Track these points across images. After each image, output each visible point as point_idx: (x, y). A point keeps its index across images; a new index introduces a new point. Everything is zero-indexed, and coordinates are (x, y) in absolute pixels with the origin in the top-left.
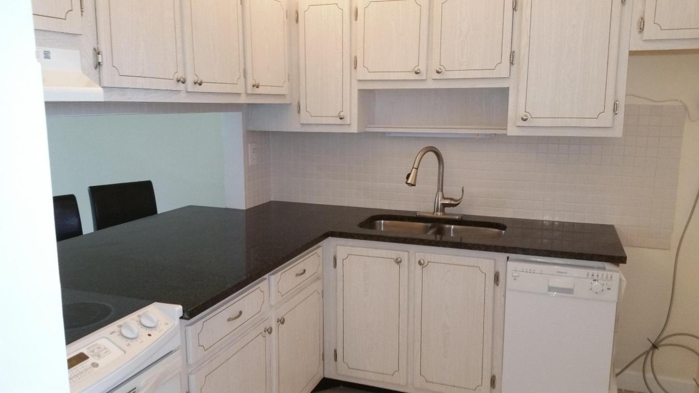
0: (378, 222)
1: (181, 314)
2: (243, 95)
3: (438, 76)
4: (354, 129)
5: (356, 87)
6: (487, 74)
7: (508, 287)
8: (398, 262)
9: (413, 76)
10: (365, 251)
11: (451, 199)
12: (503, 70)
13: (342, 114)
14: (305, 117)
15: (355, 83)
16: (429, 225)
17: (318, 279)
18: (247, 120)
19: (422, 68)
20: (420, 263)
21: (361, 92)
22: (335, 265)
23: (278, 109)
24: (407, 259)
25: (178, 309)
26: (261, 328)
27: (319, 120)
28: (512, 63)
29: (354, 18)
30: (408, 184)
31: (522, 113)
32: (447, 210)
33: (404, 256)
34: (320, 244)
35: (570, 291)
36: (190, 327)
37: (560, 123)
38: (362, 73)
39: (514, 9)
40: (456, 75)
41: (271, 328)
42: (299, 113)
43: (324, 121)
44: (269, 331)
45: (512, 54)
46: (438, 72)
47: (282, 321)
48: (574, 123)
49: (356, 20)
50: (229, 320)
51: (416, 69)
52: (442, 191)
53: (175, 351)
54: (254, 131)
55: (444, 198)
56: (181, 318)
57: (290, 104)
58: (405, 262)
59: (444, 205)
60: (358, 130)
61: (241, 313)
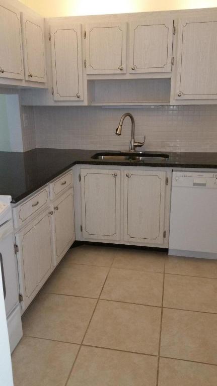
0: (100, 157)
1: (11, 201)
2: (24, 81)
3: (133, 71)
4: (86, 103)
5: (86, 78)
6: (159, 70)
7: (173, 185)
8: (115, 176)
9: (119, 72)
10: (96, 171)
11: (139, 143)
12: (168, 68)
13: (78, 95)
14: (57, 97)
15: (85, 76)
16: (128, 157)
17: (71, 188)
18: (21, 99)
19: (124, 66)
20: (127, 175)
21: (89, 81)
22: (80, 180)
23: (40, 92)
24: (119, 174)
25: (9, 197)
26: (47, 212)
27: (65, 99)
28: (173, 64)
29: (83, 37)
30: (116, 134)
31: (178, 92)
32: (137, 149)
33: (118, 172)
34: (71, 168)
35: (204, 185)
36: (15, 208)
37: (198, 97)
38: (89, 70)
39: (174, 33)
40: (143, 71)
41: (52, 212)
42: (53, 94)
43: (68, 99)
44: (51, 213)
45: (173, 59)
46: (133, 69)
47: (57, 208)
48: (205, 97)
49: (85, 38)
50: (33, 206)
51: (120, 67)
52: (134, 138)
53: (9, 220)
54: (26, 106)
55: (135, 142)
56: (11, 202)
57: (48, 89)
58: (119, 176)
59: (135, 146)
60: (88, 104)
61: (38, 203)
